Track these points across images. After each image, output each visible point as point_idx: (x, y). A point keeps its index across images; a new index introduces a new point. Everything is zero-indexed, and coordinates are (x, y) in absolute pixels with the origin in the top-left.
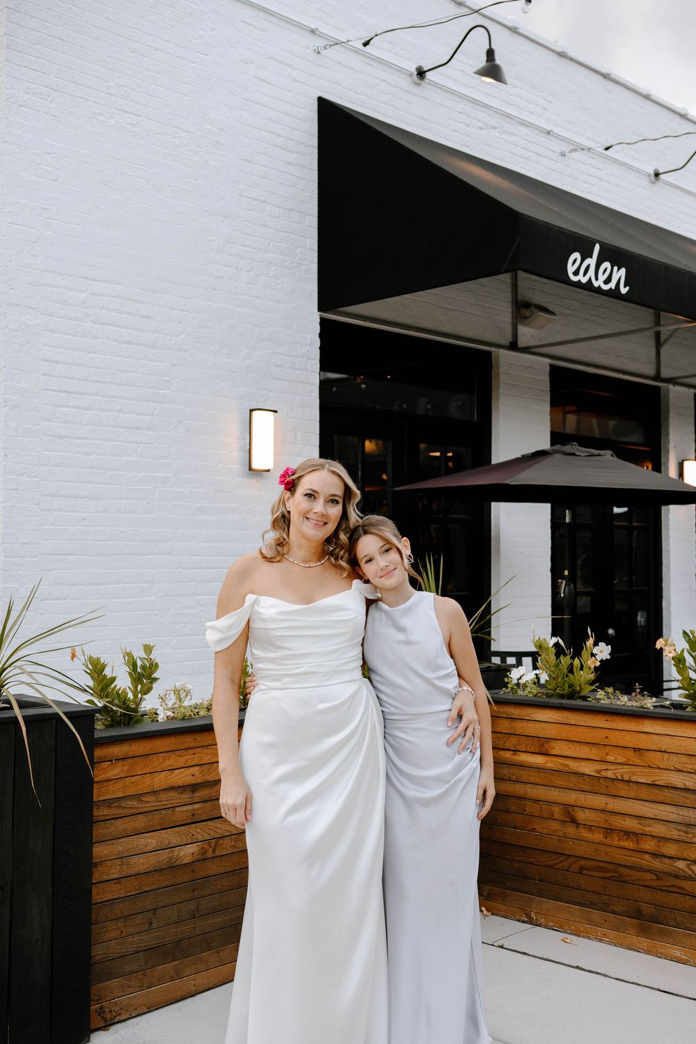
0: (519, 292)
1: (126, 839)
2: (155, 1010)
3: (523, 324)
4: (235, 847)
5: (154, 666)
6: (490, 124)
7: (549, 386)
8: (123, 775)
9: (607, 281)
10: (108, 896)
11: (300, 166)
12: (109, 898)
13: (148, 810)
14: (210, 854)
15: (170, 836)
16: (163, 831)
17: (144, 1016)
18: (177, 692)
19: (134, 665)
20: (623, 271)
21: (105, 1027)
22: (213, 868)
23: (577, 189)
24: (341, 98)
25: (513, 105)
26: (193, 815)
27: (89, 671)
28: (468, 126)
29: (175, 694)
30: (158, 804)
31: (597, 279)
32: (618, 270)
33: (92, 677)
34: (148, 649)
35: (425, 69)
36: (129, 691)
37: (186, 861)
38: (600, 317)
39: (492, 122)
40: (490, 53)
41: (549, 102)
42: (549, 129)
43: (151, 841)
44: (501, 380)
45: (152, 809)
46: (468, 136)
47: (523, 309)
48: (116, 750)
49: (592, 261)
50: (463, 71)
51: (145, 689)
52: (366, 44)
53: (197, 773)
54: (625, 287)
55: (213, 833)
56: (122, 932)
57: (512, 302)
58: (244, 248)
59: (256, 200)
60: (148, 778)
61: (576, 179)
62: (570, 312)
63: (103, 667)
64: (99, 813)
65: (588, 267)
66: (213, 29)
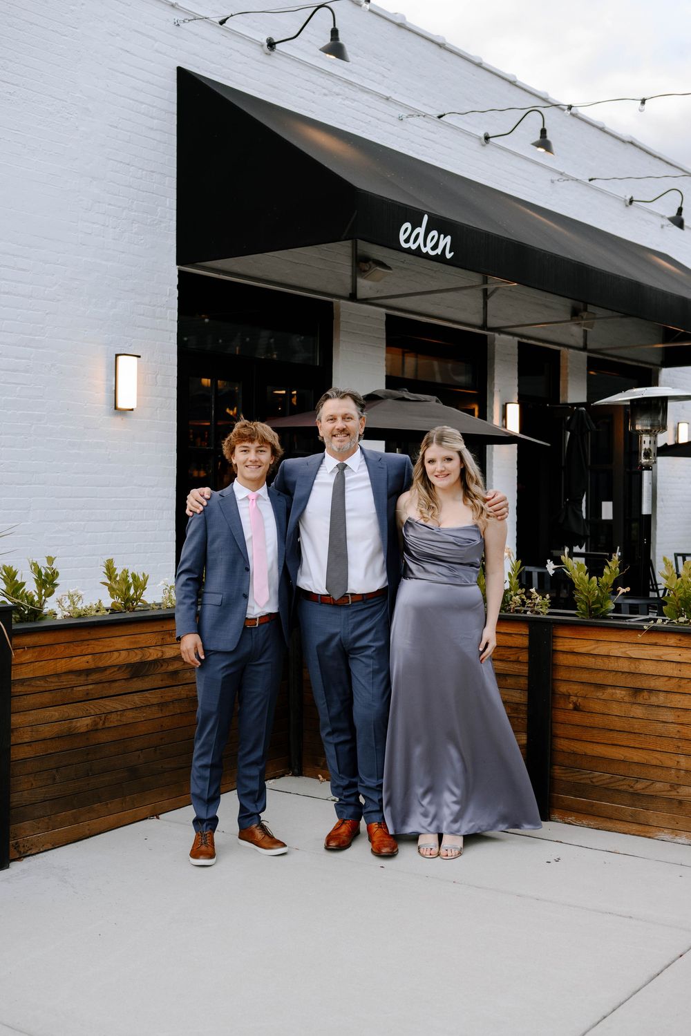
0: (358, 247)
1: (35, 711)
2: (58, 847)
3: (362, 277)
4: (121, 721)
5: (55, 574)
6: (334, 90)
7: (385, 334)
8: (33, 660)
9: (435, 247)
10: (22, 756)
11: (161, 131)
12: (22, 757)
13: (52, 688)
14: (100, 726)
15: (68, 710)
16: (64, 706)
17: (49, 852)
18: (71, 596)
19: (39, 573)
20: (449, 238)
21: (19, 859)
22: (103, 737)
23: (413, 151)
24: (198, 68)
25: (355, 73)
26: (87, 694)
27: (3, 577)
28: (314, 93)
29: (69, 598)
30: (60, 684)
31: (425, 246)
32: (444, 238)
33: (5, 582)
34: (50, 560)
35: (276, 41)
36: (34, 594)
37: (83, 729)
38: (432, 270)
39: (336, 89)
40: (335, 32)
41: (389, 70)
42: (388, 95)
43: (54, 713)
44: (341, 328)
45: (55, 688)
46: (313, 102)
47: (361, 264)
48: (28, 640)
49: (421, 230)
50: (309, 42)
51: (48, 592)
52: (222, 23)
53: (90, 661)
54: (450, 252)
55: (103, 709)
56: (32, 784)
57: (353, 257)
58: (110, 207)
59: (121, 162)
60: (52, 663)
61: (413, 142)
62: (404, 266)
63: (15, 574)
64: (17, 689)
65: (418, 235)
66: (83, 4)
